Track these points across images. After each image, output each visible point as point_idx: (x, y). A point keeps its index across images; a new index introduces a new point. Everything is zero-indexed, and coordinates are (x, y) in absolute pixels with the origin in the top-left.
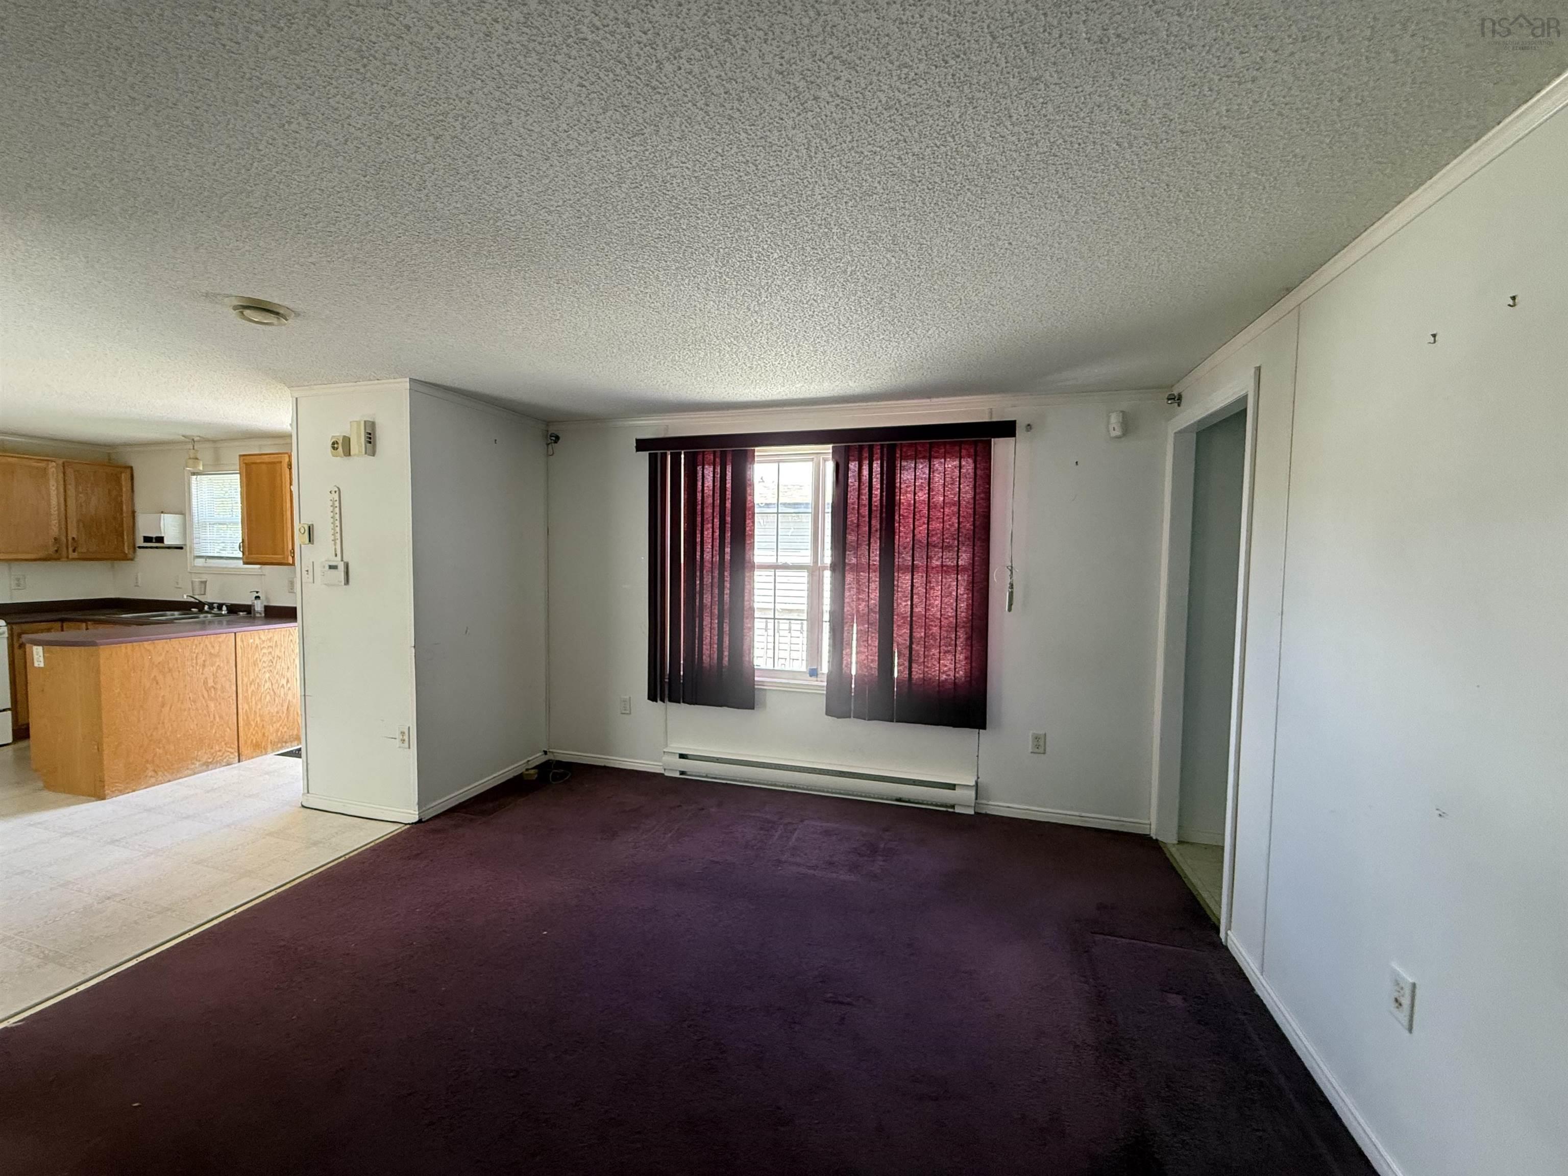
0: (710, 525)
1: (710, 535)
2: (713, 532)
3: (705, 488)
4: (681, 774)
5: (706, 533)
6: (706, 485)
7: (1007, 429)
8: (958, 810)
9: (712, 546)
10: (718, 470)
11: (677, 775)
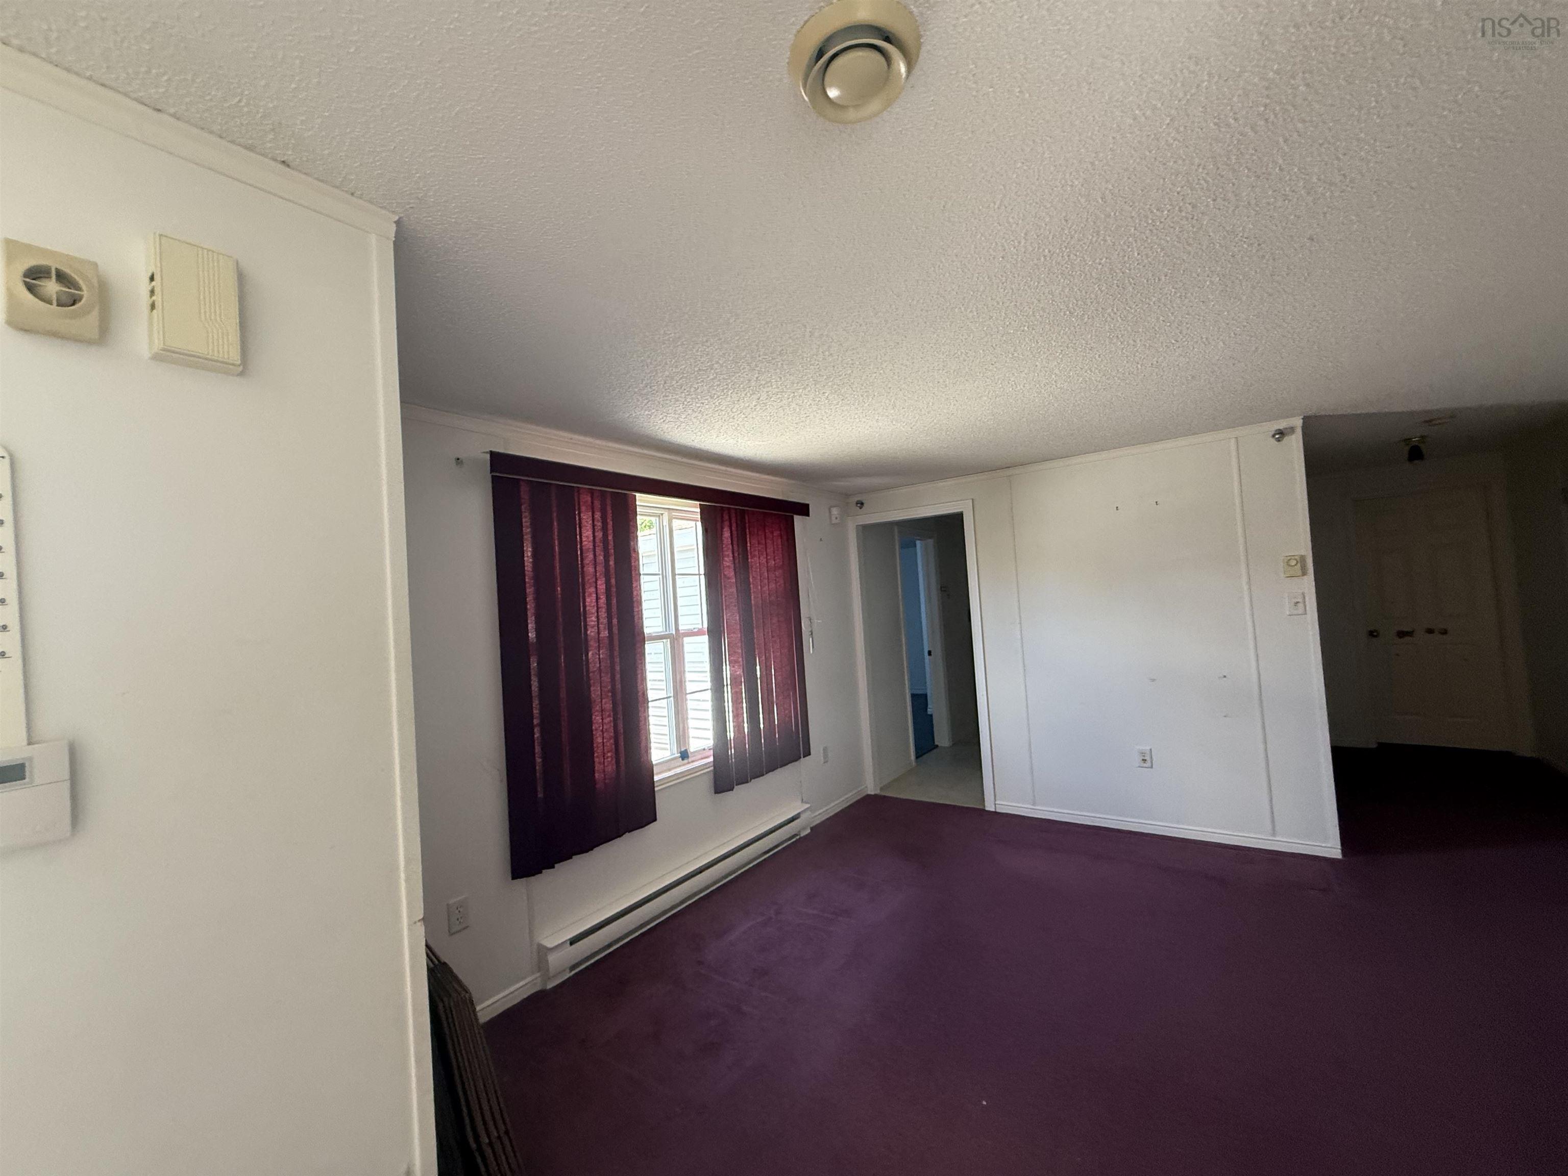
0: (593, 590)
1: (594, 604)
2: (597, 599)
3: (584, 539)
4: (571, 971)
5: (588, 600)
6: (584, 535)
7: (804, 510)
8: (803, 834)
9: (598, 617)
10: (598, 515)
11: (568, 975)
